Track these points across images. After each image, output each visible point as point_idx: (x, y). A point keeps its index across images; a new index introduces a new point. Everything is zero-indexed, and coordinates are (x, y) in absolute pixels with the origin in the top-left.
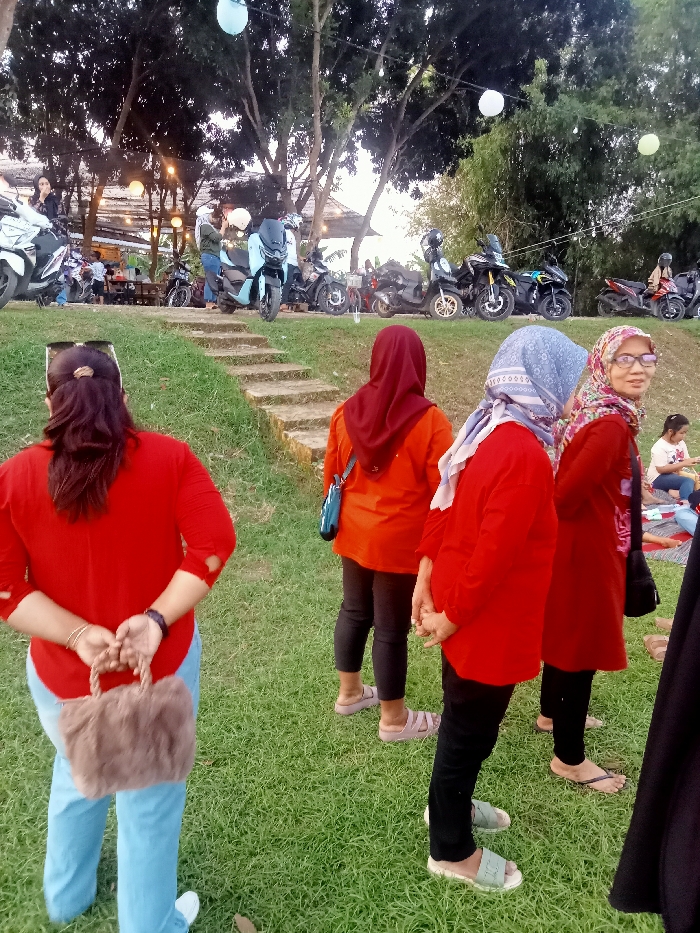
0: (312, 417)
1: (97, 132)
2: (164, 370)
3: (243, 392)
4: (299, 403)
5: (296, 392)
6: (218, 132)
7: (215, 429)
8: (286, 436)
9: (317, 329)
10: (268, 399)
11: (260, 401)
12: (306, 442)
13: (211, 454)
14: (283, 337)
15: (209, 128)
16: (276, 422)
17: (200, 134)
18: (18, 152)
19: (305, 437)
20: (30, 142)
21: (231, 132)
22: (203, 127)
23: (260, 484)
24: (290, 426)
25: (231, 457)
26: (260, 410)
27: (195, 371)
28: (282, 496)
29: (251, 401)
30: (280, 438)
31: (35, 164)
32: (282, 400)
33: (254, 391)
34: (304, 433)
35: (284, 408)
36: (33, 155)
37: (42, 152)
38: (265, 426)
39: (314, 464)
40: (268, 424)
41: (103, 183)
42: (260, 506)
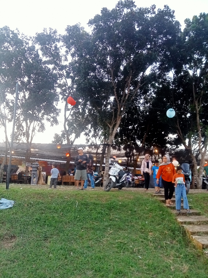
0: (201, 231)
1: (139, 143)
2: (151, 210)
3: (176, 219)
4: (197, 225)
5: (195, 220)
6: (171, 138)
7: (167, 232)
8: (192, 237)
9: (204, 197)
10: (185, 223)
11: (182, 223)
12: (199, 240)
13: (165, 242)
14: (191, 200)
15: (168, 138)
16: (188, 231)
17: (166, 140)
18: (119, 150)
19: (199, 239)
20: (122, 147)
21: (174, 138)
22: (167, 138)
23: (182, 256)
24: (193, 233)
25: (172, 243)
26: (182, 226)
27: (160, 211)
28: (191, 262)
29: (179, 223)
30: (190, 238)
31: (123, 152)
32: (190, 223)
33: (180, 219)
34: (199, 237)
35: (191, 226)
36: (123, 149)
37: (125, 149)
38: (184, 233)
39: (204, 250)
40: (185, 232)
41: (139, 155)
42: (182, 265)
